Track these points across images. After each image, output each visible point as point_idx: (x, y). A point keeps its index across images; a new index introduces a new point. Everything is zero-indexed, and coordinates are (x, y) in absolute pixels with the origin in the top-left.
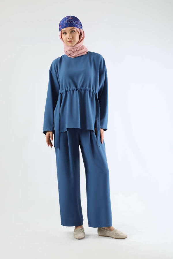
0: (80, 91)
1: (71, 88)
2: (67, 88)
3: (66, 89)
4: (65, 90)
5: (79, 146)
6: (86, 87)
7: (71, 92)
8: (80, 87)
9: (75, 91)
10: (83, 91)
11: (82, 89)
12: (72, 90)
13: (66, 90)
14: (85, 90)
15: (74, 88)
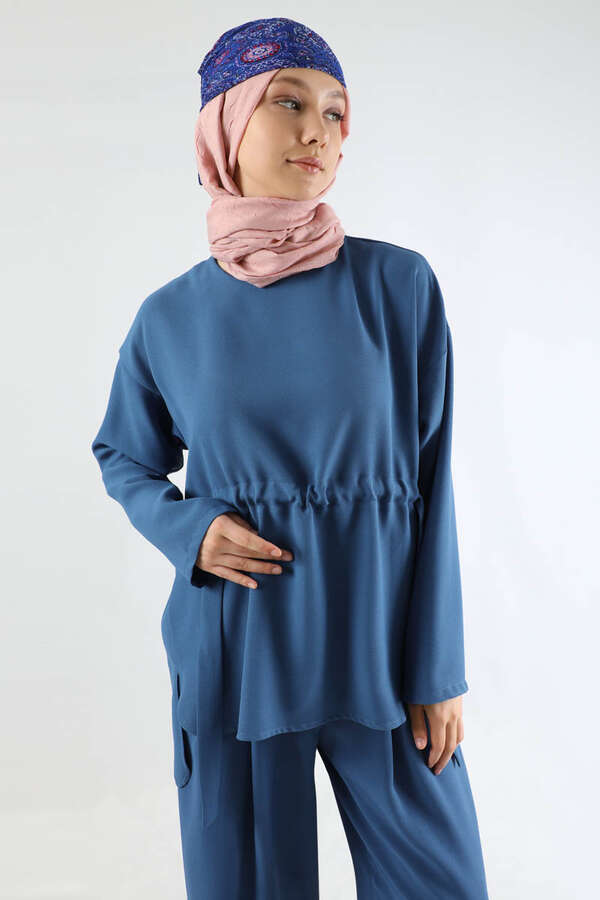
0: (326, 509)
1: (271, 484)
2: (248, 482)
3: (242, 486)
4: (238, 492)
5: (317, 752)
6: (362, 477)
7: (274, 510)
8: (325, 484)
9: (294, 509)
10: (345, 509)
11: (339, 497)
12: (278, 503)
13: (242, 494)
14: (360, 502)
15: (289, 490)
